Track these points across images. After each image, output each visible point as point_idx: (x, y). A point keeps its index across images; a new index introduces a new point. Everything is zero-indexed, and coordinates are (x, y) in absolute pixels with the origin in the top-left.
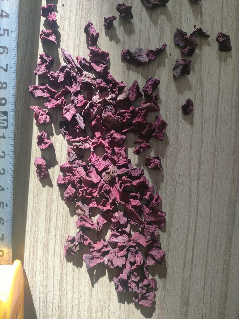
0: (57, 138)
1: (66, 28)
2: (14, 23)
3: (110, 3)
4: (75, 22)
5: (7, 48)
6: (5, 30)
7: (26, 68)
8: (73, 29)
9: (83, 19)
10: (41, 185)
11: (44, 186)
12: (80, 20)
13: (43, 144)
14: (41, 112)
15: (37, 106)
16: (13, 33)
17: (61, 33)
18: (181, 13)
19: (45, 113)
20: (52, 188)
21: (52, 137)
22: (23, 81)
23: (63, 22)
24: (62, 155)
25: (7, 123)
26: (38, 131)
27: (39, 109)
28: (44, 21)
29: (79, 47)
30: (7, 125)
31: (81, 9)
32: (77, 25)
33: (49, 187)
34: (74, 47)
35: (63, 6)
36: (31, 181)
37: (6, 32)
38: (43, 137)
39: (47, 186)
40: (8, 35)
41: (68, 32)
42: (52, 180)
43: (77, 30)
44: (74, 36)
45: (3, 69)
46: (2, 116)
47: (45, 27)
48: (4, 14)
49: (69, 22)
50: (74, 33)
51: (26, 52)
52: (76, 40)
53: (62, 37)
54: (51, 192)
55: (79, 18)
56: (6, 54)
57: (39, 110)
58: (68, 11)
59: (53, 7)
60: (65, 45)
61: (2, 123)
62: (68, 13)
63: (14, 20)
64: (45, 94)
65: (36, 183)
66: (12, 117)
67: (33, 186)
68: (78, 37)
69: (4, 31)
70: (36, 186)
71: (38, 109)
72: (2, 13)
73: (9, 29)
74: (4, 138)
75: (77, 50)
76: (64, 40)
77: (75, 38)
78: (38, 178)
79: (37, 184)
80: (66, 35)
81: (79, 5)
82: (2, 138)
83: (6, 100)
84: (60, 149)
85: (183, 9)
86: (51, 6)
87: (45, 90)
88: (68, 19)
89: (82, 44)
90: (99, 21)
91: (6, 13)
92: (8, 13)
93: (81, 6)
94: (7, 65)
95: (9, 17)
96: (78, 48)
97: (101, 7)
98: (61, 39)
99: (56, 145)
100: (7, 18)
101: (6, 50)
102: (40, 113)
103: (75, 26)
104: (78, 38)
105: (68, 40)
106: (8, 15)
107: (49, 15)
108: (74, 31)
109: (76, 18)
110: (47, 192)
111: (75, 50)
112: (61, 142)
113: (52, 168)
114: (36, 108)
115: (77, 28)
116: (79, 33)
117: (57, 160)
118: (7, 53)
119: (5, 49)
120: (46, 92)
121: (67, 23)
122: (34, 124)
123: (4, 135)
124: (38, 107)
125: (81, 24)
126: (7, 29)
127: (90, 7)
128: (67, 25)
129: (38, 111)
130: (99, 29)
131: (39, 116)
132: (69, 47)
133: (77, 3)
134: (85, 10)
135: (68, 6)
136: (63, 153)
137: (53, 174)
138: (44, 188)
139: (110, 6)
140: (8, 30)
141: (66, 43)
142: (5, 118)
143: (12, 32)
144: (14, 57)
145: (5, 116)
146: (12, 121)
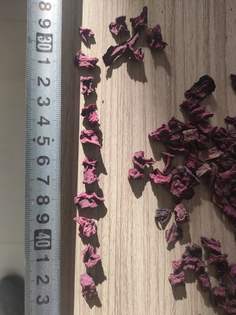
0: (103, 249)
1: (108, 126)
2: (56, 131)
3: (153, 96)
4: (117, 118)
5: (48, 157)
6: (45, 138)
7: (65, 173)
8: (115, 126)
9: (125, 115)
10: (87, 305)
11: (91, 307)
12: (122, 117)
13: (90, 260)
14: (87, 223)
15: (81, 217)
16: (55, 141)
17: (103, 132)
18: (227, 103)
19: (90, 224)
20: (100, 308)
21: (98, 248)
22: (63, 187)
23: (104, 119)
24: (110, 268)
25: (51, 243)
26: (82, 243)
27: (84, 219)
28: (83, 120)
29: (122, 145)
30: (51, 245)
31: (122, 105)
32: (119, 122)
33: (97, 307)
34: (117, 146)
35: (103, 103)
36: (76, 302)
37: (47, 140)
38: (90, 252)
39: (94, 306)
40: (49, 144)
41: (110, 130)
42: (100, 298)
43: (119, 127)
44: (116, 134)
45: (44, 181)
46: (44, 236)
47: (84, 126)
48: (44, 121)
49: (111, 119)
50: (117, 130)
51: (65, 154)
52: (119, 138)
53: (103, 136)
54: (100, 313)
55: (120, 113)
56: (47, 165)
57: (84, 221)
58: (109, 107)
59: (94, 106)
60: (108, 144)
61: (44, 243)
62: (108, 110)
63: (56, 127)
64: (92, 204)
65: (82, 304)
66: (56, 237)
67: (79, 307)
68: (121, 134)
69: (44, 140)
70: (82, 307)
71: (82, 220)
72: (41, 120)
73: (50, 137)
74: (47, 260)
75: (121, 149)
76: (106, 139)
77: (118, 136)
78: (84, 297)
79: (84, 305)
80: (108, 133)
81: (119, 100)
82: (45, 260)
83: (48, 217)
84: (108, 261)
85: (229, 98)
86: (92, 106)
87: (92, 200)
88: (109, 116)
89: (126, 142)
90: (142, 116)
91: (46, 120)
92: (47, 119)
93: (122, 101)
94: (48, 177)
95: (49, 124)
96: (121, 147)
97: (143, 101)
98: (103, 138)
99: (103, 257)
100: (47, 125)
101: (47, 161)
102: (85, 224)
103: (117, 123)
104: (121, 136)
105: (110, 139)
106: (49, 122)
107: (91, 115)
108: (117, 128)
109: (118, 114)
110: (94, 313)
111: (119, 149)
112: (108, 253)
113: (99, 284)
114: (80, 219)
115: (119, 125)
116: (122, 130)
117: (105, 275)
118: (48, 163)
119: (46, 159)
120: (93, 202)
121: (108, 120)
122: (76, 234)
123: (47, 257)
124: (83, 218)
125: (123, 120)
126: (47, 137)
127: (132, 102)
128: (108, 123)
129: (83, 223)
130: (142, 124)
131: (84, 227)
132: (112, 146)
133: (118, 98)
134: (126, 105)
135: (108, 102)
136: (110, 266)
137: (101, 292)
138: (91, 308)
139: (153, 100)
140: (48, 139)
141: (108, 141)
142: (48, 237)
143: (53, 140)
144: (57, 169)
145: (47, 235)
146: (56, 241)
